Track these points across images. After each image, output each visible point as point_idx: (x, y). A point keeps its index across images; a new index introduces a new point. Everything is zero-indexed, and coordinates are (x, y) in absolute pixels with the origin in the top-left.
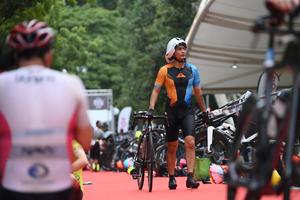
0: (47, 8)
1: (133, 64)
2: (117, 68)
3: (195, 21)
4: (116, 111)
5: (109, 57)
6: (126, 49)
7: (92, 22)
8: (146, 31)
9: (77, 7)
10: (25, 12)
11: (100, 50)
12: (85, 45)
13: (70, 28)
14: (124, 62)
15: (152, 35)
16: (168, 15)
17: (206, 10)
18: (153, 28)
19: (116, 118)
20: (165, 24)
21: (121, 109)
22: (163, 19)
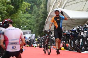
0: (18, 14)
1: (35, 25)
2: (32, 26)
3: (48, 17)
4: (32, 34)
5: (31, 24)
6: (34, 22)
7: (27, 17)
8: (38, 19)
9: (24, 14)
10: (14, 15)
11: (29, 22)
12: (26, 21)
13: (23, 18)
14: (33, 25)
15: (39, 19)
16: (42, 16)
17: (50, 15)
18: (39, 18)
19: (32, 36)
20: (42, 17)
21: (33, 34)
22: (41, 16)
